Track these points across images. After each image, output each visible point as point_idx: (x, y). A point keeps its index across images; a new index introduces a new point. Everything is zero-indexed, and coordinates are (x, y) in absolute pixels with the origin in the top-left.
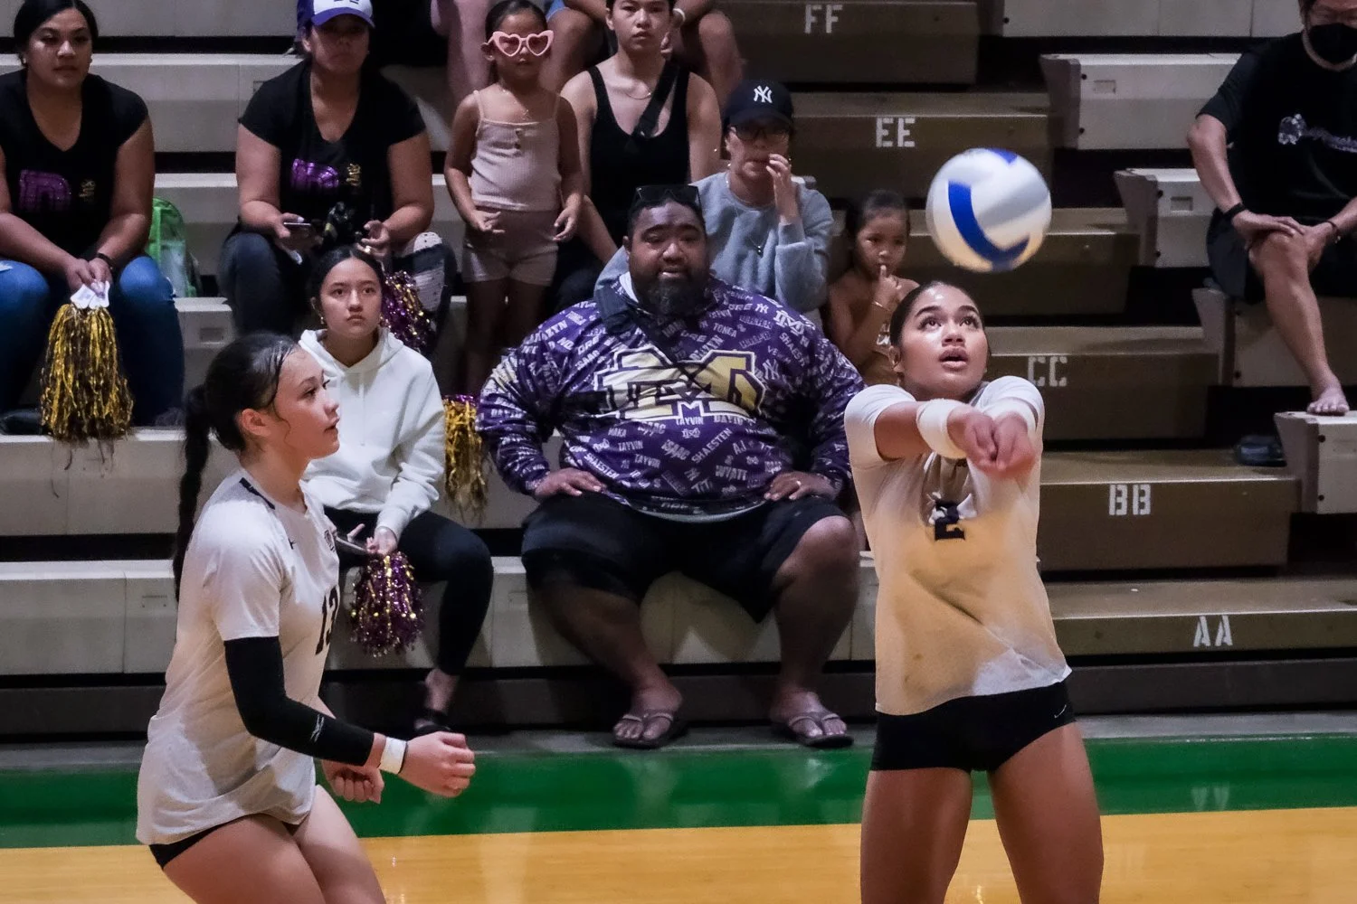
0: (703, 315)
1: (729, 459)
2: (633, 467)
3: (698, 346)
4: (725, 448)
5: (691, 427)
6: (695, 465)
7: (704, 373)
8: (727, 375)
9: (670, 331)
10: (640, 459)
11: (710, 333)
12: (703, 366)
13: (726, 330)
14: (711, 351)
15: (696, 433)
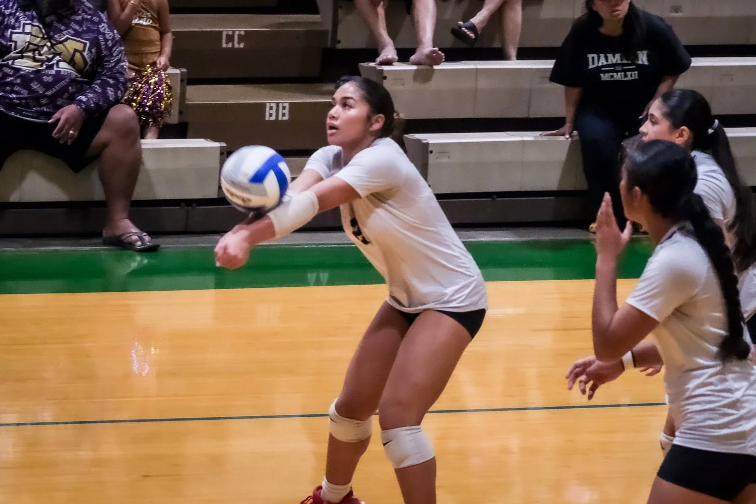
0: (67, 17)
1: (66, 95)
2: (12, 92)
3: (61, 31)
4: (65, 89)
5: (48, 75)
6: (47, 96)
7: (60, 46)
8: (72, 51)
9: (48, 19)
10: (16, 88)
11: (68, 27)
12: (61, 42)
13: (77, 27)
14: (67, 36)
15: (50, 79)
